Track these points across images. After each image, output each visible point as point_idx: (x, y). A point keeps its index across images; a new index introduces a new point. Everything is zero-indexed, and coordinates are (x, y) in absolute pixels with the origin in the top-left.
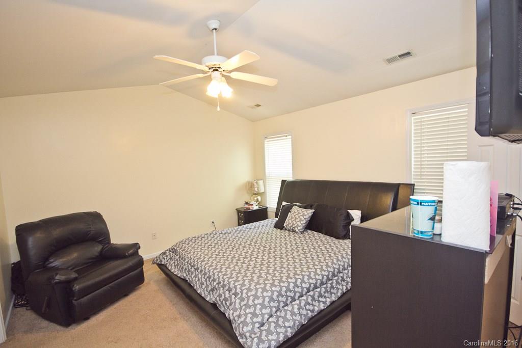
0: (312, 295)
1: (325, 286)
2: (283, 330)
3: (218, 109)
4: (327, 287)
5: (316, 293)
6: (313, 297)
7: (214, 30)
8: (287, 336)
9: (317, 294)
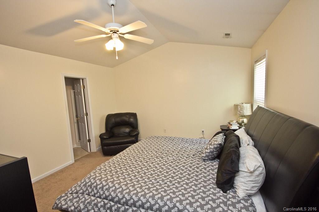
0: (105, 202)
1: (119, 206)
2: (71, 204)
3: (117, 58)
4: (120, 208)
5: (116, 206)
6: (105, 204)
7: (112, 6)
8: (68, 209)
9: (109, 205)
